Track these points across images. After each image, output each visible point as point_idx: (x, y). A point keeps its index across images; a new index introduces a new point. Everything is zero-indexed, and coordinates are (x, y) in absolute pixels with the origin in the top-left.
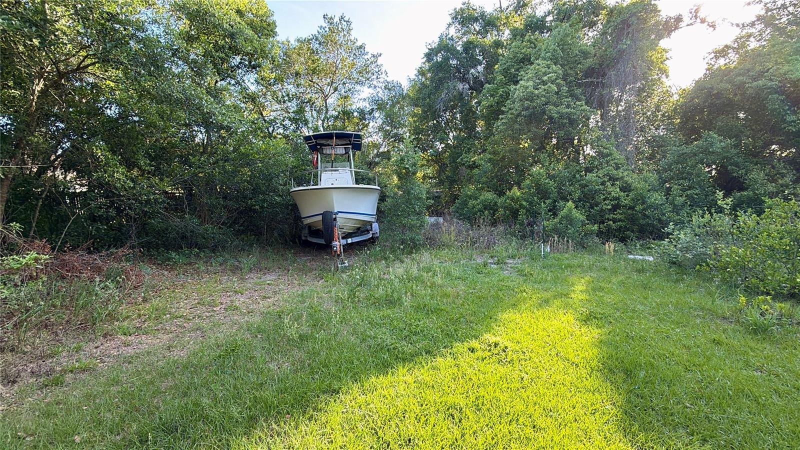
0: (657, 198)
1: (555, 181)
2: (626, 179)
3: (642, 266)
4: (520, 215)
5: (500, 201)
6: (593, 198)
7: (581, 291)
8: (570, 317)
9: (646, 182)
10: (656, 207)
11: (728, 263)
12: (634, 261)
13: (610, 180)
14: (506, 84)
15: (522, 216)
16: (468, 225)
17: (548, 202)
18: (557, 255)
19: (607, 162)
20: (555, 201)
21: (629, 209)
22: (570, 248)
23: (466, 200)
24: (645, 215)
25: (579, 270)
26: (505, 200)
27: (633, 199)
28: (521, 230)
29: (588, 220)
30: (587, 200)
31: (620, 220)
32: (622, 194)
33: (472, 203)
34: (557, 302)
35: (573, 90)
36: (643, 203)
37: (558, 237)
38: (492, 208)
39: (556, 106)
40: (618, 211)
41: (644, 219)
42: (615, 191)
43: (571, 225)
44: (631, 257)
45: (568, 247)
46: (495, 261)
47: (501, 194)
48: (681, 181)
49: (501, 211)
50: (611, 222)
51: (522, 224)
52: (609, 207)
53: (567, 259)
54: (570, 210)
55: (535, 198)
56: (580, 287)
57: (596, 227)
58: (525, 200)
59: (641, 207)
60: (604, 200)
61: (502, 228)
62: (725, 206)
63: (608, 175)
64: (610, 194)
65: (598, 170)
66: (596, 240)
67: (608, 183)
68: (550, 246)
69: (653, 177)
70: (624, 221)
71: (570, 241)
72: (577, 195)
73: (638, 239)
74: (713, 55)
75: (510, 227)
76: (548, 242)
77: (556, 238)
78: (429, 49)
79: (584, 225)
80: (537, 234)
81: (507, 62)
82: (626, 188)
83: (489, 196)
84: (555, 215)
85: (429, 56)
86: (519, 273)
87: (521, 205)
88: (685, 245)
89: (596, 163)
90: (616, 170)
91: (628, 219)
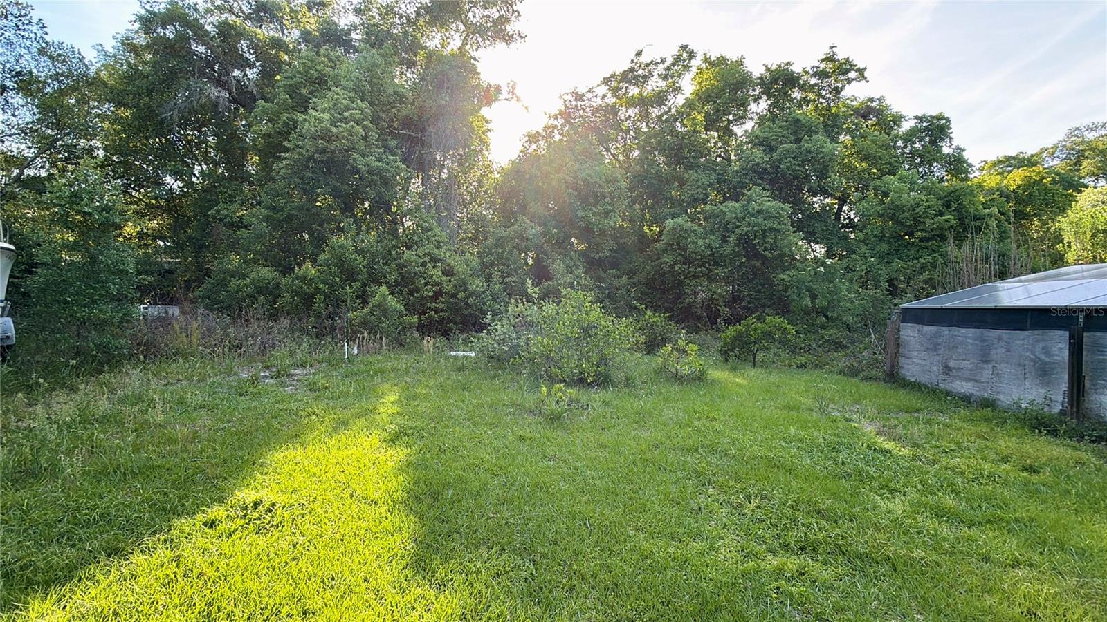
0: (478, 284)
1: (364, 257)
2: (448, 261)
3: (463, 363)
4: (315, 303)
5: (285, 281)
6: (413, 282)
7: (392, 403)
8: (375, 439)
9: (468, 265)
10: (478, 295)
11: (536, 353)
12: (455, 358)
13: (431, 260)
14: (292, 108)
15: (318, 304)
16: (228, 319)
17: (355, 285)
18: (368, 358)
19: (428, 239)
20: (365, 285)
21: (451, 297)
22: (385, 347)
23: (225, 279)
24: (467, 304)
25: (392, 375)
26: (293, 281)
27: (454, 286)
28: (317, 325)
29: (406, 310)
30: (405, 284)
31: (442, 310)
32: (444, 278)
33: (234, 283)
34: (359, 423)
35: (386, 140)
36: (466, 290)
37: (369, 334)
38: (270, 292)
39: (363, 155)
40: (440, 298)
41: (466, 309)
42: (437, 275)
43: (386, 317)
44: (453, 353)
45: (382, 346)
46: (273, 374)
47: (287, 270)
48: (501, 267)
49: (287, 298)
50: (433, 313)
51: (318, 316)
52: (430, 294)
53: (379, 361)
54: (384, 297)
55: (338, 279)
56: (391, 397)
57: (415, 319)
58: (323, 282)
59: (463, 294)
60: (426, 284)
61: (286, 323)
62: (534, 295)
63: (429, 254)
64: (431, 278)
65: (418, 247)
66: (416, 334)
67: (429, 265)
68: (359, 346)
69: (475, 261)
70: (447, 311)
71: (384, 338)
72: (393, 277)
73: (461, 331)
74: (527, 139)
75: (300, 320)
76: (355, 340)
77: (366, 335)
78: (147, 10)
79: (401, 316)
80: (340, 329)
81: (295, 77)
82: (448, 272)
83: (266, 273)
84: (365, 303)
85: (148, 22)
86: (310, 387)
87: (316, 288)
88: (502, 337)
89: (415, 238)
90: (438, 249)
91: (451, 310)
